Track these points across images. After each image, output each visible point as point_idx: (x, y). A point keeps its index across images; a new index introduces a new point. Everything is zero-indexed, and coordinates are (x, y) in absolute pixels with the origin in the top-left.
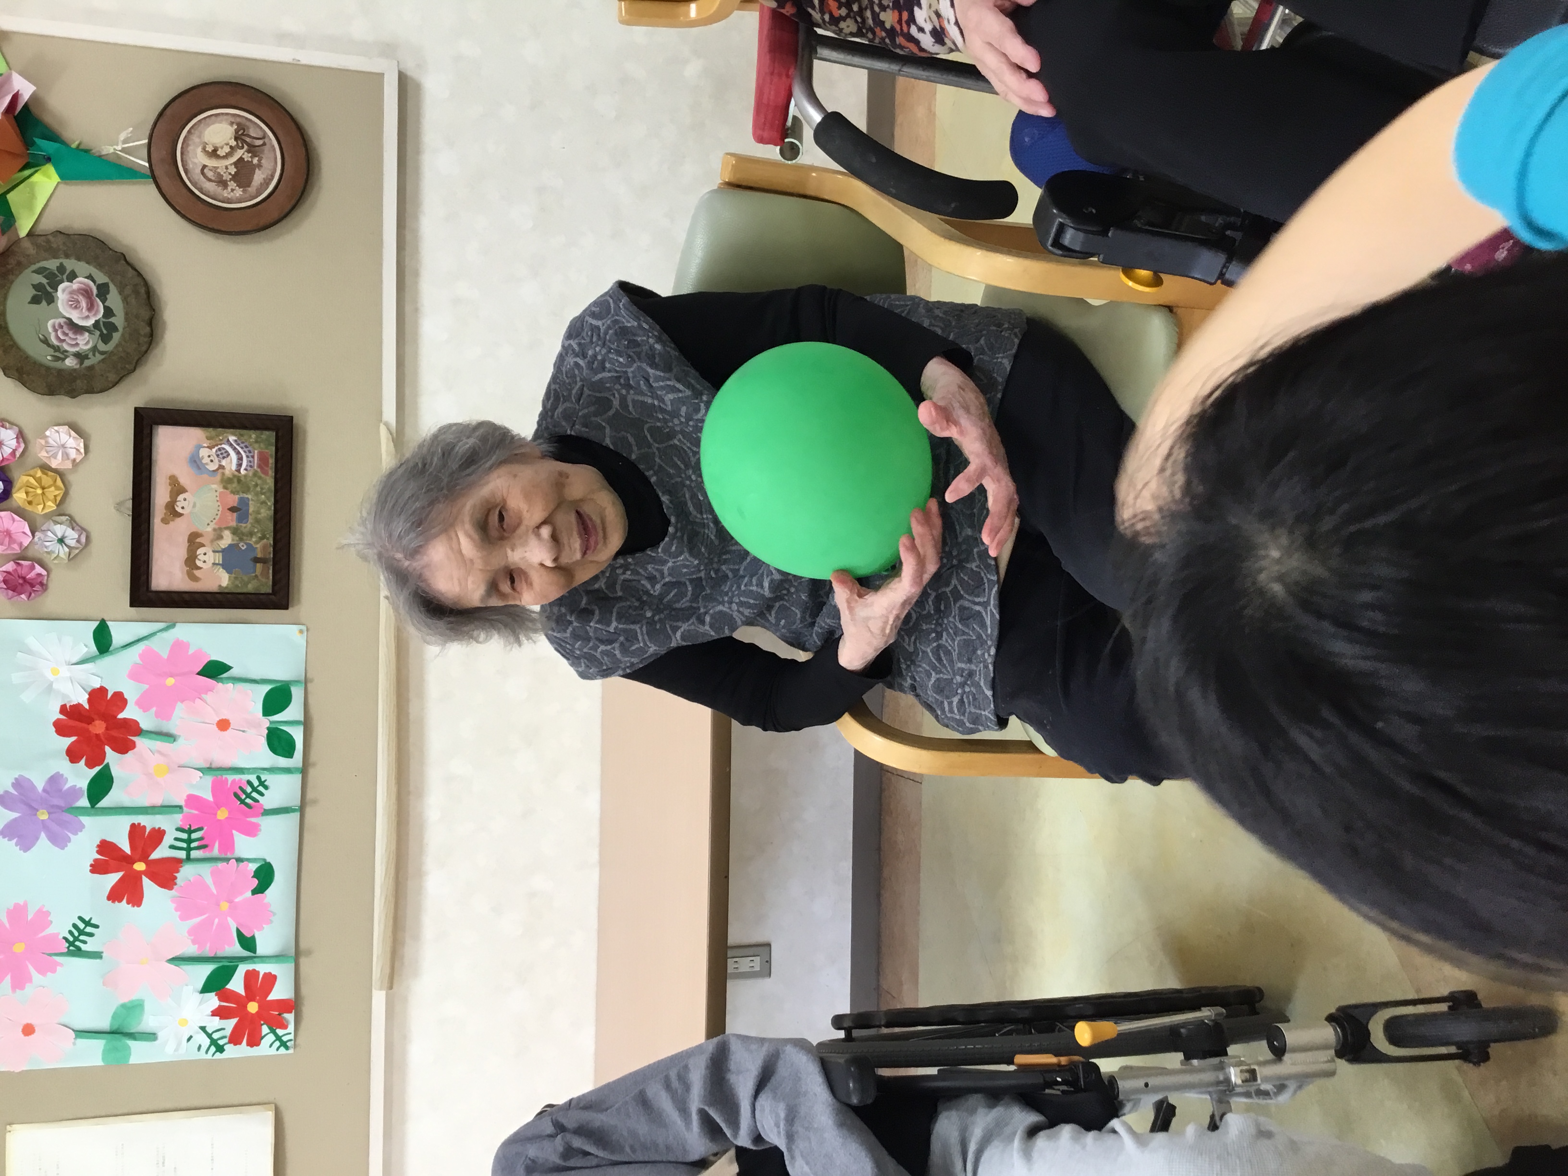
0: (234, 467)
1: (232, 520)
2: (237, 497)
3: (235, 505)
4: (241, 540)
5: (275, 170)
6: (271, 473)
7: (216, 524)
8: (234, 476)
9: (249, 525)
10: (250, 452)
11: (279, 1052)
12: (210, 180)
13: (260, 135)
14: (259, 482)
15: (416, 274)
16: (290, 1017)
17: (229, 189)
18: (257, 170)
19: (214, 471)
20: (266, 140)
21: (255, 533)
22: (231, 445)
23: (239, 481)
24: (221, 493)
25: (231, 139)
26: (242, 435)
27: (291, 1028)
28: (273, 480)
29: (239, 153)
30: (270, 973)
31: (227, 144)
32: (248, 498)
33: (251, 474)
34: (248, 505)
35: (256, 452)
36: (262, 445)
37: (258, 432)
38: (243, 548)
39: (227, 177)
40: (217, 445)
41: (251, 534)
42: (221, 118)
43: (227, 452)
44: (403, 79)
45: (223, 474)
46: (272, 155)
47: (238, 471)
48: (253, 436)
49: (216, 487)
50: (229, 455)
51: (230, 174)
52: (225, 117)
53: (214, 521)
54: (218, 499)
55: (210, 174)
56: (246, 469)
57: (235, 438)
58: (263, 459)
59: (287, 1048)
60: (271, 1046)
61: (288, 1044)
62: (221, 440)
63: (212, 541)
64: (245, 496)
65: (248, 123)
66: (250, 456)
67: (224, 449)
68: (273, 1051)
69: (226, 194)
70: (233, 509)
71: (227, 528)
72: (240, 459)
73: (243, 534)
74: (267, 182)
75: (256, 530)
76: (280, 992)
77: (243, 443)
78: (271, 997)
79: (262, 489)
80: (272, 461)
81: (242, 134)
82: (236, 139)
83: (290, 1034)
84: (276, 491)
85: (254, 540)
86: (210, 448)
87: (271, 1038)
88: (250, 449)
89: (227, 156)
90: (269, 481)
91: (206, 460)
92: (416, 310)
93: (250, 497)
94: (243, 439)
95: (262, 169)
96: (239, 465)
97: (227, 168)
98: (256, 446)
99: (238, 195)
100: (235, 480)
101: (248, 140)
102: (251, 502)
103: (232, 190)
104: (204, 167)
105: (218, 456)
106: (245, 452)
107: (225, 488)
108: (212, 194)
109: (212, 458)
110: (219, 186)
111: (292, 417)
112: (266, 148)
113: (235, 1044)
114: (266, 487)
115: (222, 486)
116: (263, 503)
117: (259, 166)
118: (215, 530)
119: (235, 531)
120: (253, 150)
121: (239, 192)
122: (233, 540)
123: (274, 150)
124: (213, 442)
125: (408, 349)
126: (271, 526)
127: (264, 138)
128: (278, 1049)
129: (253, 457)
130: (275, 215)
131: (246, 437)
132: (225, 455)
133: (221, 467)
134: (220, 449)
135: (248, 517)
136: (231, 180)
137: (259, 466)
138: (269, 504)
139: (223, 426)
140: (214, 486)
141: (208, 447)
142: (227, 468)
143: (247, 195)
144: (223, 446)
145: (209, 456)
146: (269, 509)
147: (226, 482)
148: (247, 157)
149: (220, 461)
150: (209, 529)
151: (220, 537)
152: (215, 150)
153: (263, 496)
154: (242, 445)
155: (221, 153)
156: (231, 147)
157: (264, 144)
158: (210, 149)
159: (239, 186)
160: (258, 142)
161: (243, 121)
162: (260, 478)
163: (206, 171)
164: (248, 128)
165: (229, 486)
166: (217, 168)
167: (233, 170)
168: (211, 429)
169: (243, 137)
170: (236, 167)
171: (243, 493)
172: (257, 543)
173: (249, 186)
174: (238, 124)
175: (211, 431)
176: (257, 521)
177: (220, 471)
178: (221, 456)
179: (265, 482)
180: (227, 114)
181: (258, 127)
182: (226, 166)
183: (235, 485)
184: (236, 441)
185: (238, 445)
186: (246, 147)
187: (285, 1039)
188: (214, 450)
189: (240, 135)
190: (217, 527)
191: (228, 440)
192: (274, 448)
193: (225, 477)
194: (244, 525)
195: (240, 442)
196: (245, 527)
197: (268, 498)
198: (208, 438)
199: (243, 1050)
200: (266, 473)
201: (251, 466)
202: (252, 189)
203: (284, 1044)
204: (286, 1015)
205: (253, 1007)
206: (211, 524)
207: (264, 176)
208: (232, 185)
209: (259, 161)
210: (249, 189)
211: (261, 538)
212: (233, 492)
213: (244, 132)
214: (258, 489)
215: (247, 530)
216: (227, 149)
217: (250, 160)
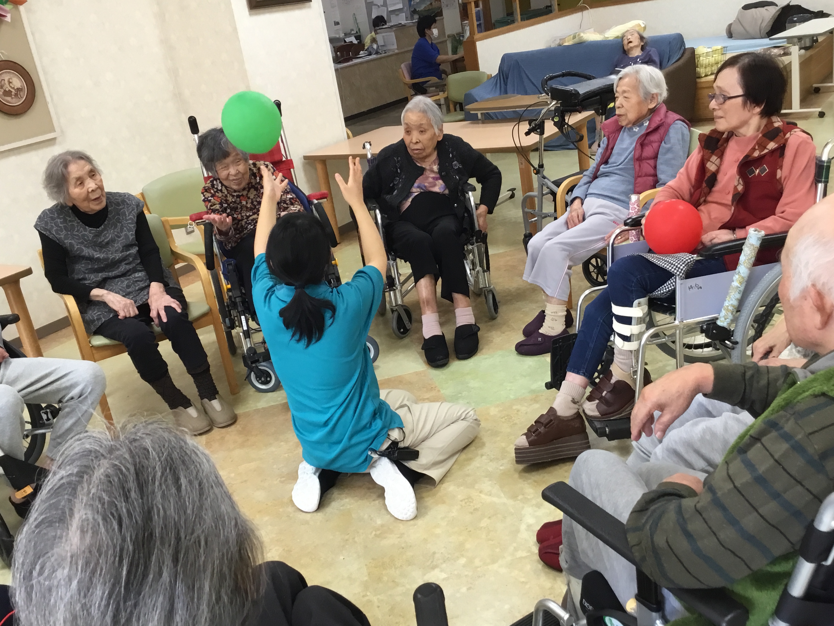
5: (12, 103)
25: (17, 87)
31: (14, 86)
42: (22, 83)
44: (54, 139)
46: (16, 102)
74: (8, 102)
89: (10, 86)
101: (18, 93)
120: (16, 95)
157: (19, 99)
158: (11, 81)
160: (19, 96)
164: (22, 92)
167: (7, 90)
174: (22, 89)
180: (24, 85)
181: (24, 95)
189: (19, 90)
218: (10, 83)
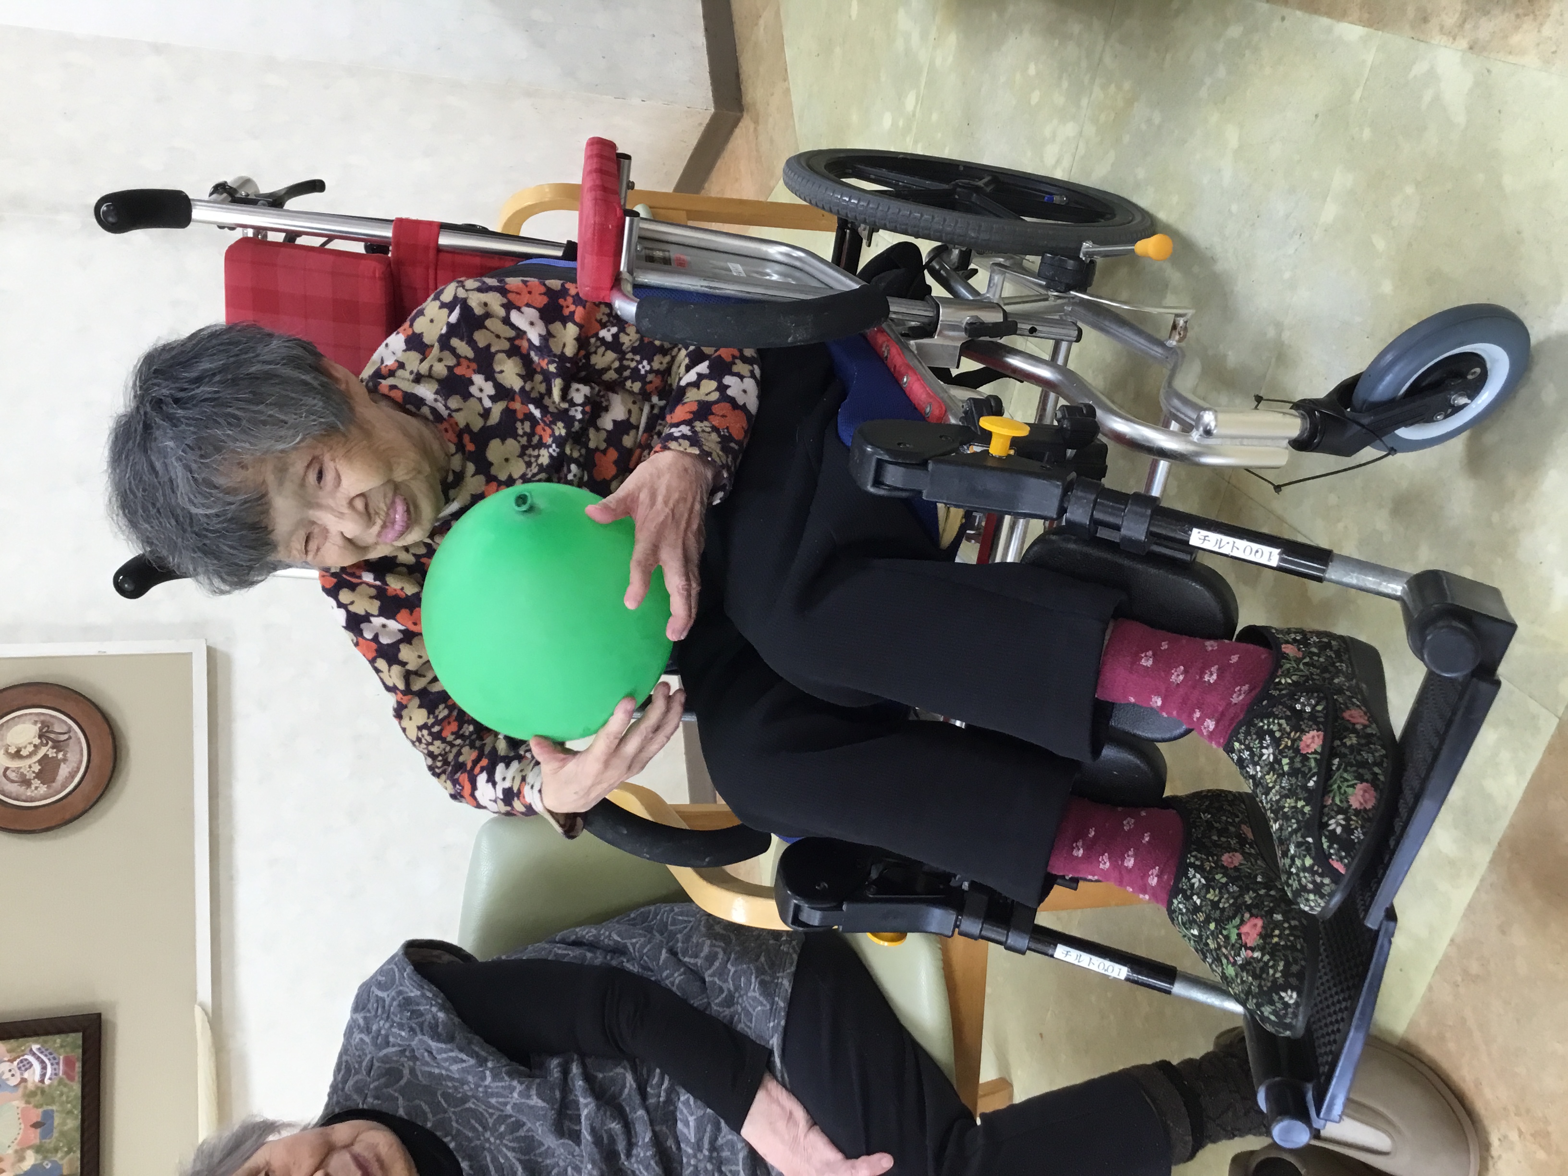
0: (37, 1078)
1: (35, 1136)
2: (40, 1110)
3: (39, 1120)
4: (45, 1158)
5: (81, 761)
6: (78, 1077)
7: (18, 1144)
8: (37, 1088)
9: (54, 1140)
10: (54, 1058)
12: (13, 781)
13: (64, 729)
14: (65, 1090)
15: (231, 841)
17: (33, 788)
18: (63, 766)
19: (16, 1086)
20: (71, 734)
21: (60, 1148)
22: (34, 1054)
23: (43, 1092)
24: (23, 1110)
25: (35, 737)
26: (45, 1042)
28: (80, 1086)
29: (43, 751)
31: (30, 743)
32: (52, 1111)
33: (56, 1083)
34: (53, 1117)
35: (61, 1057)
36: (68, 1049)
37: (63, 1036)
38: (48, 1167)
39: (31, 776)
40: (19, 1057)
41: (56, 1150)
42: (24, 718)
43: (29, 1063)
45: (26, 1087)
46: (77, 749)
47: (42, 1081)
48: (58, 1041)
49: (19, 1103)
50: (31, 1065)
51: (34, 772)
52: (29, 717)
53: (16, 1142)
54: (19, 1116)
55: (12, 775)
56: (50, 1079)
57: (38, 1046)
58: (69, 1063)
62: (23, 1051)
63: (13, 1165)
64: (50, 1108)
65: (52, 720)
66: (55, 1063)
67: (26, 1060)
69: (29, 793)
70: (36, 1125)
71: (29, 1148)
72: (44, 1068)
73: (48, 1151)
74: (72, 776)
75: (61, 1145)
77: (47, 1050)
79: (68, 1097)
80: (78, 1066)
81: (47, 732)
82: (40, 737)
84: (83, 1097)
85: (60, 1155)
86: (11, 1061)
88: (55, 1055)
89: (30, 755)
90: (76, 1088)
91: (7, 1075)
92: (231, 878)
93: (54, 1108)
94: (47, 1046)
95: (67, 763)
96: (43, 1075)
97: (30, 767)
98: (62, 1050)
99: (42, 792)
100: (39, 1093)
101: (52, 736)
102: (56, 1114)
103: (36, 788)
104: (7, 769)
105: (19, 1068)
106: (49, 1059)
107: (28, 1102)
108: (14, 795)
109: (13, 1072)
110: (21, 786)
111: (99, 1015)
112: (71, 741)
114: (72, 1094)
115: (23, 1102)
116: (70, 1112)
117: (65, 760)
118: (16, 1152)
119: (38, 1149)
120: (58, 745)
121: (43, 789)
122: (36, 1160)
123: (80, 743)
124: (14, 1055)
125: (224, 921)
126: (78, 1136)
127: (69, 732)
129: (58, 1064)
130: (81, 807)
131: (49, 1044)
132: (27, 1066)
133: (24, 1080)
134: (21, 1061)
135: (52, 1131)
136: (35, 778)
137: (65, 1073)
138: (76, 1112)
139: (24, 1036)
140: (16, 1103)
141: (9, 1061)
142: (30, 1080)
143: (51, 791)
144: (26, 1057)
145: (10, 1071)
146: (76, 1118)
147: (29, 1096)
148: (52, 753)
149: (22, 1074)
150: (10, 1151)
151: (21, 1159)
152: (18, 751)
153: (69, 1105)
154: (47, 1053)
155: (24, 753)
156: (35, 746)
157: (70, 738)
158: (12, 750)
159: (43, 783)
160: (63, 737)
161: (48, 718)
162: (65, 1085)
163: (8, 773)
164: (52, 724)
165: (32, 1100)
166: (21, 768)
167: (37, 768)
168: (12, 1041)
169: (48, 734)
170: (40, 765)
171: (47, 1105)
172: (62, 1158)
173: (54, 782)
174: (43, 722)
175: (13, 1043)
176: (63, 1134)
177: (23, 1084)
178: (23, 1069)
179: (71, 1089)
180: (31, 714)
181: (62, 723)
182: (30, 766)
183: (39, 1097)
184: (39, 1049)
185: (42, 1053)
186: (50, 743)
188: (15, 1063)
189: (44, 733)
190: (18, 1148)
191: (31, 1050)
192: (81, 1051)
193: (28, 1091)
194: (48, 1141)
195: (43, 1050)
196: (50, 1143)
197: (74, 1107)
198: (9, 1051)
200: (71, 1079)
201: (56, 1074)
202: (57, 784)
206: (12, 1145)
207: (69, 770)
208: (36, 783)
209: (64, 755)
210: (54, 784)
211: (68, 1153)
212: (36, 1107)
213: (48, 727)
214: (64, 1098)
215: (52, 1145)
216: (31, 748)
217: (55, 755)
218: (18, 755)
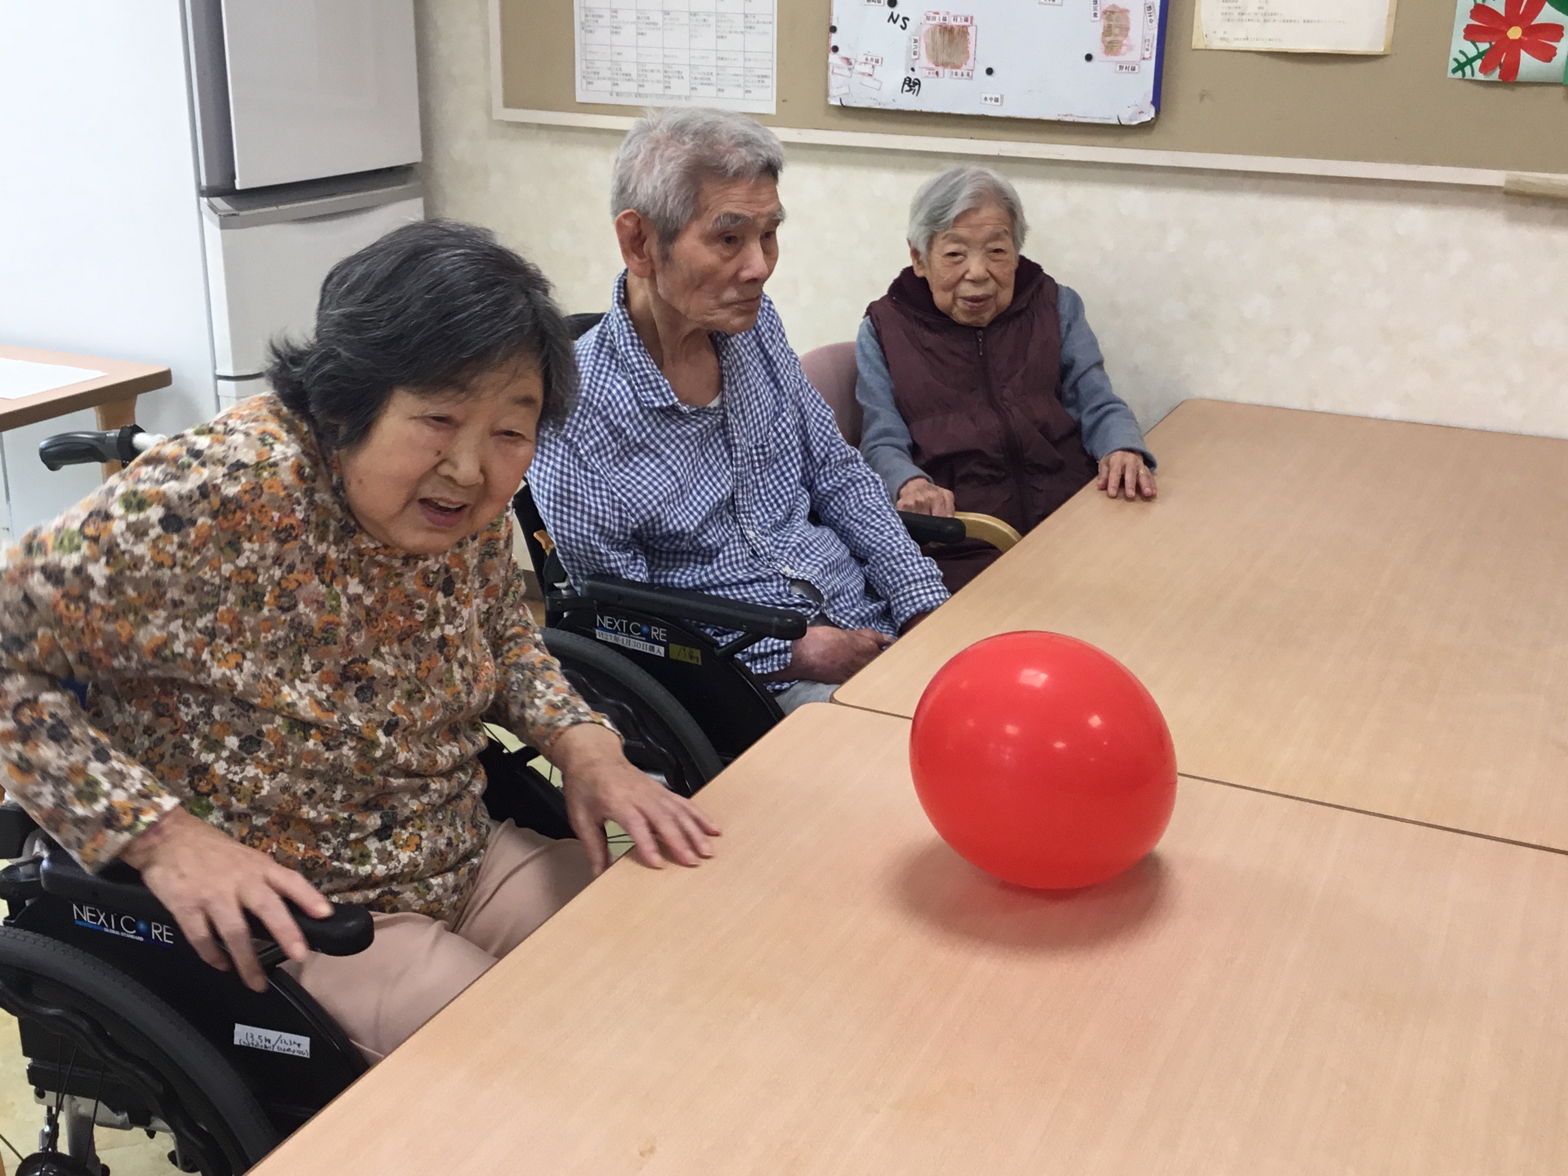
11: (1451, 59)
16: (1495, 76)
27: (1479, 76)
30: (1555, 54)
59: (1454, 71)
60: (1462, 52)
61: (1460, 73)
68: (1455, 53)
76: (1528, 64)
78: (1525, 56)
83: (1473, 74)
87: (1472, 52)
113: (1472, 11)
128: (1456, 60)
187: (1468, 69)
199: (1463, 19)
203: (1461, 67)
204: (1498, 71)
205: (1515, 33)
